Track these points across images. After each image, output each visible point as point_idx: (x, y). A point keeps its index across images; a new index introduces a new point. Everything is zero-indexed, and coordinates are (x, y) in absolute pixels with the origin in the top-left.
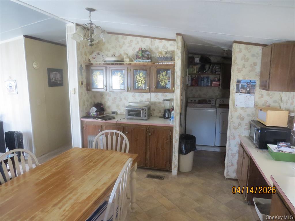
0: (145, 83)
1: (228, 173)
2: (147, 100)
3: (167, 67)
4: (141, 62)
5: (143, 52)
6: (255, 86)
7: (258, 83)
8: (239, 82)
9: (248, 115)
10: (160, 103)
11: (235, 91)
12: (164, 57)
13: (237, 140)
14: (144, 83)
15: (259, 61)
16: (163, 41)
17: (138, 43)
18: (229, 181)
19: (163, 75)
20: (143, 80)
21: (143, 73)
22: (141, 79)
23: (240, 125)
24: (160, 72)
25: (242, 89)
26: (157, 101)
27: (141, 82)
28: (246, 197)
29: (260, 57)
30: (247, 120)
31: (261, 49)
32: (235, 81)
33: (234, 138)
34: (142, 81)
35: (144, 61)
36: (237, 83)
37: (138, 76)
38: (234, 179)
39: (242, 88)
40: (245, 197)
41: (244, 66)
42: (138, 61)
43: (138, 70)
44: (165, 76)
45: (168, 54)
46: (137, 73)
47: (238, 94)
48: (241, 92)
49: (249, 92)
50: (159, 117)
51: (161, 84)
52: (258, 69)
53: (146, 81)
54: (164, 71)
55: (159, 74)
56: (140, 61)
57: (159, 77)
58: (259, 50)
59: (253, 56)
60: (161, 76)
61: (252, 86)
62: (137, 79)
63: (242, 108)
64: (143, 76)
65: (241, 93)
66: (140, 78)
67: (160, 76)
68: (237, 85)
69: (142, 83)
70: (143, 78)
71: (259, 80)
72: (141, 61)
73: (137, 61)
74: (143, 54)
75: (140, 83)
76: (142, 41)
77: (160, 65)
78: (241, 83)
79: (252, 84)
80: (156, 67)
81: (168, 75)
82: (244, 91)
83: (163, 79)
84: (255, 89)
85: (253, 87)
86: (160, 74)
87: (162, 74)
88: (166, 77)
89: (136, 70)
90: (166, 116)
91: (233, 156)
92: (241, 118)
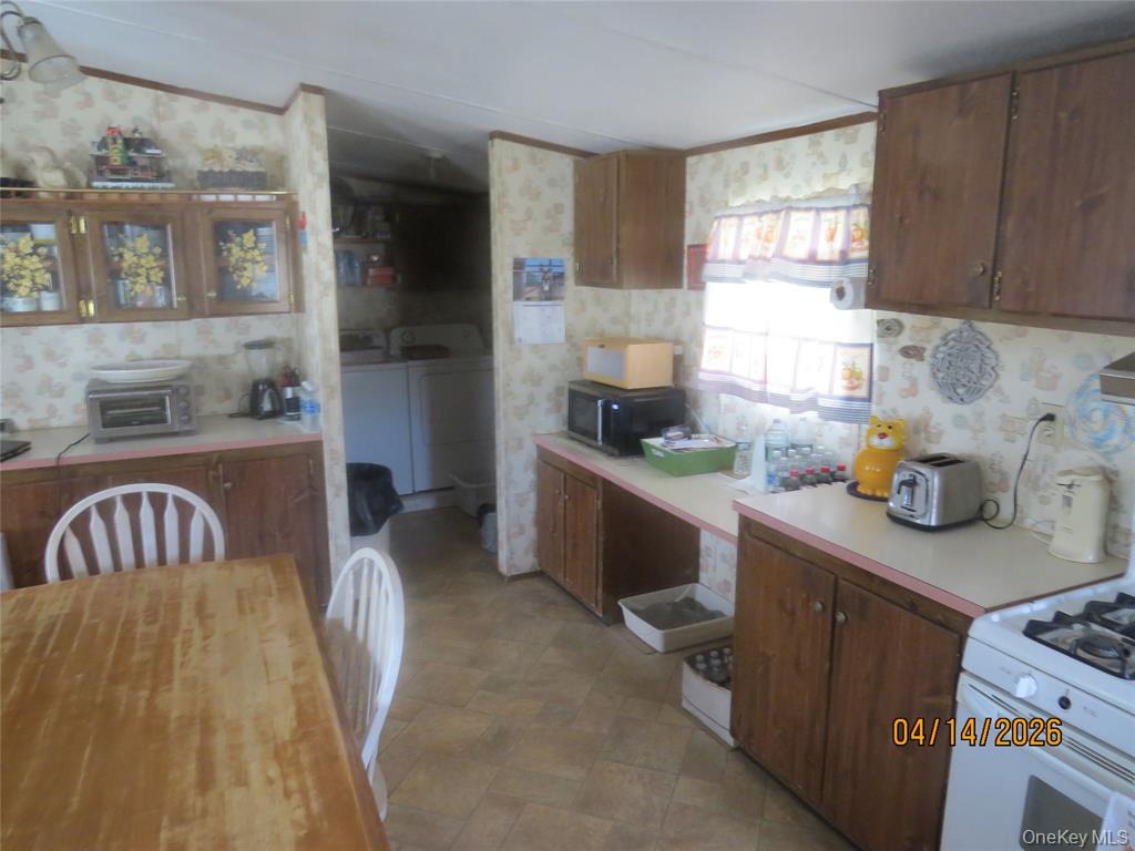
0: (166, 281)
1: (511, 558)
2: (162, 354)
3: (256, 215)
4: (127, 188)
5: (128, 143)
6: (561, 276)
7: (570, 268)
8: (519, 265)
9: (553, 368)
10: (222, 359)
11: (510, 294)
12: (232, 172)
13: (530, 451)
14: (160, 281)
15: (567, 199)
16: (213, 105)
17: (88, 102)
18: (519, 585)
19: (242, 245)
20: (152, 268)
21: (149, 239)
22: (143, 261)
23: (531, 400)
24: (230, 232)
25: (529, 289)
26: (212, 351)
27: (148, 278)
28: (600, 605)
29: (570, 189)
30: (551, 382)
31: (572, 165)
32: (509, 262)
33: (520, 445)
34: (151, 272)
35: (146, 185)
36: (515, 268)
37: (129, 250)
38: (532, 573)
39: (531, 283)
40: (597, 604)
41: (529, 215)
42: (115, 184)
43: (123, 224)
44: (253, 248)
45: (251, 161)
46: (121, 236)
47: (520, 303)
48: (528, 296)
49: (549, 297)
50: (231, 416)
51: (239, 282)
52: (567, 223)
53: (166, 270)
54: (247, 231)
55: (225, 241)
56: (124, 184)
57: (225, 253)
58: (564, 166)
59: (552, 183)
60: (236, 250)
61: (555, 277)
62: (125, 265)
63: (535, 348)
64: (150, 252)
65: (528, 299)
66: (139, 257)
67: (229, 250)
68: (515, 273)
69: (153, 278)
70: (151, 258)
71: (572, 259)
72: (130, 185)
73: (110, 184)
74: (132, 154)
75: (142, 280)
76: (110, 97)
77: (226, 205)
78: (527, 269)
79: (555, 270)
80: (210, 212)
81: (263, 246)
82: (535, 293)
83: (245, 260)
84: (563, 285)
85: (557, 281)
86: (227, 239)
87: (238, 239)
88: (256, 252)
89: (116, 223)
90: (267, 406)
91: (521, 502)
92: (534, 380)
